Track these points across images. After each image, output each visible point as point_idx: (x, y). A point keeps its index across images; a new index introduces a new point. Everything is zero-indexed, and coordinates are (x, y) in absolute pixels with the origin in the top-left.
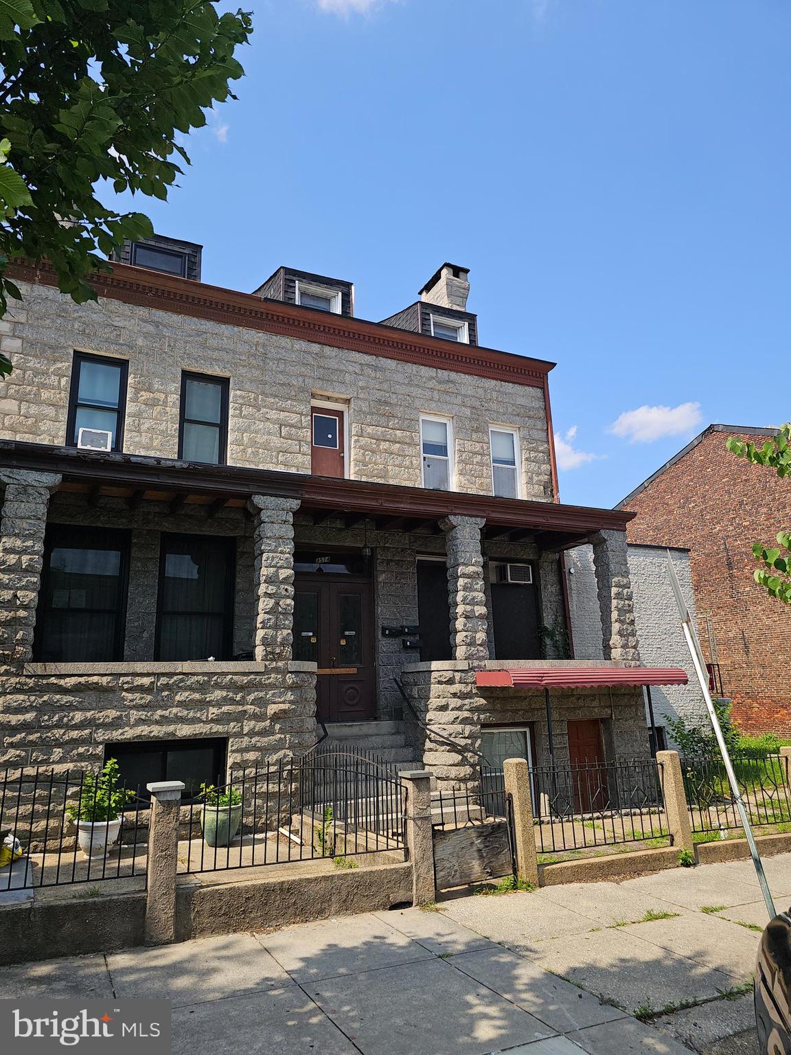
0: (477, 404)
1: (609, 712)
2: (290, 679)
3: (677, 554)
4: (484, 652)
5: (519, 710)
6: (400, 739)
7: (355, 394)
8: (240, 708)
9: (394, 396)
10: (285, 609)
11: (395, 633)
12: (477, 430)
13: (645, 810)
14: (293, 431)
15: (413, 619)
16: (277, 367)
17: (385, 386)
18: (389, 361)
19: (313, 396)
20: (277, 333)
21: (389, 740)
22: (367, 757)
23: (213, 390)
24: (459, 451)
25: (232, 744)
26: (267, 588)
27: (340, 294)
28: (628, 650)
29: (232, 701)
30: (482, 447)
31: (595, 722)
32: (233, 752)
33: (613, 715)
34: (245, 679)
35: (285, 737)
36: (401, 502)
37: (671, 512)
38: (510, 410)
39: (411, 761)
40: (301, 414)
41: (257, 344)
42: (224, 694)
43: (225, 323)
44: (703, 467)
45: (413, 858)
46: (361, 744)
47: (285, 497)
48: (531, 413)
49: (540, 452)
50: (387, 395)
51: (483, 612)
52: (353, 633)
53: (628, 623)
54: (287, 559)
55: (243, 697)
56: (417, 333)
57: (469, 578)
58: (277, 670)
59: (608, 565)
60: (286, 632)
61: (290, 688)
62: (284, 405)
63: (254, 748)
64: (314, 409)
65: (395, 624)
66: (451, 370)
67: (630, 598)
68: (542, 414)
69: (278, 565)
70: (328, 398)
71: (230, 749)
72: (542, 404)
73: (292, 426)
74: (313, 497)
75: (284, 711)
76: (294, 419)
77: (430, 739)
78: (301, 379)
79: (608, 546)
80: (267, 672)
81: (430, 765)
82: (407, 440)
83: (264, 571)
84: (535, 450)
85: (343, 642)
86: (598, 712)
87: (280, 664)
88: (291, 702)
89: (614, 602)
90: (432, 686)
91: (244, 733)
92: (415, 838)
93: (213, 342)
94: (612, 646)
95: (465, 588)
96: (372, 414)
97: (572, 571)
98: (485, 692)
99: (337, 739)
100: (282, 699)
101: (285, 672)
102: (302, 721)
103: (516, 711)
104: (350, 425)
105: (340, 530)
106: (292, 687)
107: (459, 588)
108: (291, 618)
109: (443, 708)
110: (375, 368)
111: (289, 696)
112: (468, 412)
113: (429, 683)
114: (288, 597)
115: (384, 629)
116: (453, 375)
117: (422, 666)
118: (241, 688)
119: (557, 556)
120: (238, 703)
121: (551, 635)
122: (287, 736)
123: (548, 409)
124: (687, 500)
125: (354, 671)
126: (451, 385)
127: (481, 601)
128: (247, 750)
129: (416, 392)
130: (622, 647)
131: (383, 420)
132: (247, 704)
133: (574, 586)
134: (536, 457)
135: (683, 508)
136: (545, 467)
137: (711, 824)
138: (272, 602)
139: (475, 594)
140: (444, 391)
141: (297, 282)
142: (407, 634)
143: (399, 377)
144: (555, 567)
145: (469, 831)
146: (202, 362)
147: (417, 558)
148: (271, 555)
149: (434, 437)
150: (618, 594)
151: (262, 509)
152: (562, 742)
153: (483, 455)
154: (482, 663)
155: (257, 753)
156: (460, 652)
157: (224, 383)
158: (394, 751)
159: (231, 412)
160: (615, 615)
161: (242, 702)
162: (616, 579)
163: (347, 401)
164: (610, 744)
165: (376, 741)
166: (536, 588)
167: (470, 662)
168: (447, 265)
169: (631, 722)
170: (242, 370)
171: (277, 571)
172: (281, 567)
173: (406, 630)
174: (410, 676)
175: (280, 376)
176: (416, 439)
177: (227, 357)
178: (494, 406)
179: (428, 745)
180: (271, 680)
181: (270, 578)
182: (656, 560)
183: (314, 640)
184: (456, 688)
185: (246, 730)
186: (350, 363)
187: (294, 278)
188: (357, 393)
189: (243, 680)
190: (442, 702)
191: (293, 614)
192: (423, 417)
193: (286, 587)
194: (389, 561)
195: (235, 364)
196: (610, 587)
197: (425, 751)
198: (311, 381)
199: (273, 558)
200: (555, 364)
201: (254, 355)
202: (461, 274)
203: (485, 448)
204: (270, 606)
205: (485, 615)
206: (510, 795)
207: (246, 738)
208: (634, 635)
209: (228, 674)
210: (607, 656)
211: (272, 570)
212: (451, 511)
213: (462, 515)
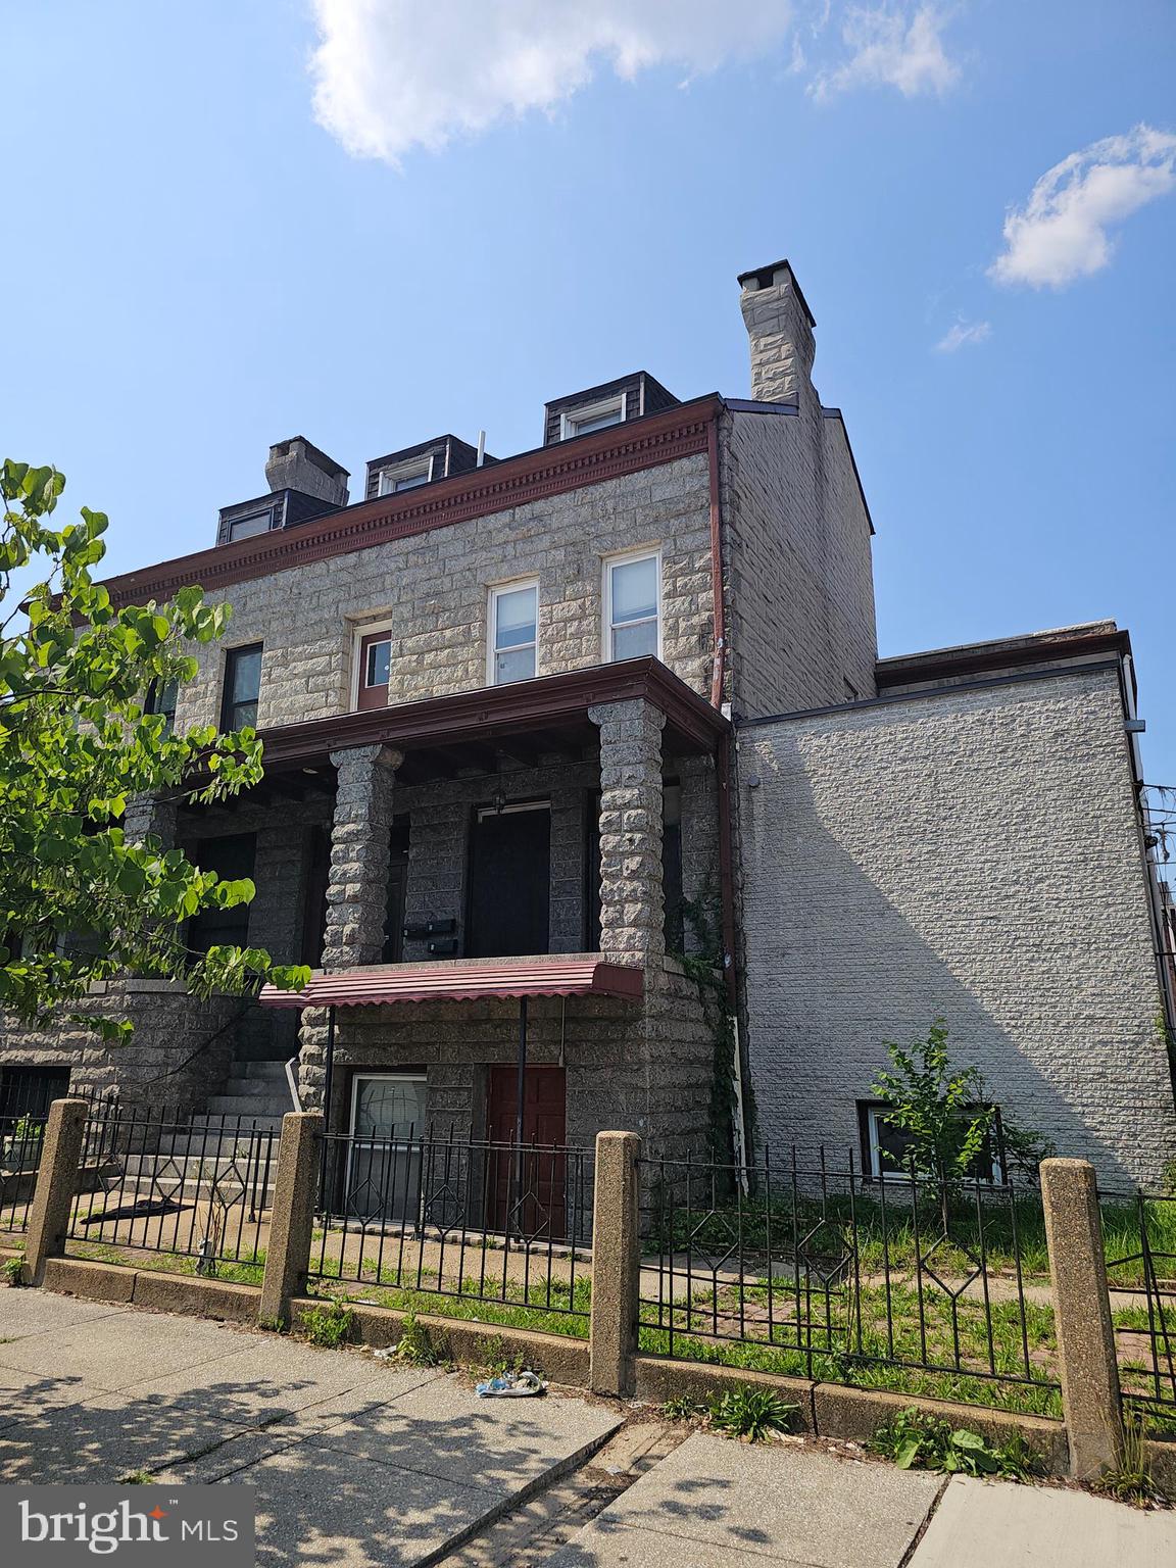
0: (579, 534)
2: (126, 1001)
7: (396, 600)
9: (448, 580)
11: (418, 934)
12: (574, 580)
14: (323, 679)
15: (451, 910)
16: (310, 604)
17: (436, 570)
24: (544, 625)
25: (72, 1075)
27: (431, 459)
30: (582, 606)
32: (72, 1083)
35: (115, 1070)
38: (640, 519)
40: (331, 654)
41: (292, 585)
49: (694, 573)
50: (439, 581)
51: (356, 892)
58: (115, 991)
62: (313, 650)
63: (88, 1080)
64: (367, 639)
65: (423, 921)
66: (537, 500)
68: (706, 498)
70: (375, 618)
71: (70, 1081)
72: (706, 479)
73: (321, 673)
76: (322, 663)
78: (333, 608)
79: (602, 736)
80: (108, 993)
82: (463, 638)
84: (686, 571)
87: (120, 983)
91: (81, 1064)
93: (251, 604)
96: (416, 618)
97: (758, 781)
101: (122, 992)
107: (332, 860)
110: (425, 550)
112: (560, 555)
122: (117, 1069)
126: (535, 523)
127: (355, 876)
128: (82, 1083)
129: (480, 558)
131: (429, 622)
132: (87, 1031)
133: (758, 811)
134: (686, 584)
136: (704, 597)
139: (351, 865)
140: (523, 538)
141: (381, 473)
143: (457, 548)
150: (608, 824)
153: (585, 617)
155: (88, 1088)
157: (258, 648)
159: (261, 681)
161: (84, 1029)
162: (607, 797)
169: (607, 1074)
170: (274, 625)
173: (430, 927)
175: (312, 614)
177: (261, 617)
178: (608, 525)
185: (84, 1059)
186: (393, 559)
187: (379, 470)
188: (399, 598)
189: (87, 1003)
192: (497, 593)
195: (269, 621)
198: (345, 605)
201: (288, 601)
203: (589, 604)
205: (359, 898)
207: (82, 1070)
212: (329, 746)
213: (345, 748)
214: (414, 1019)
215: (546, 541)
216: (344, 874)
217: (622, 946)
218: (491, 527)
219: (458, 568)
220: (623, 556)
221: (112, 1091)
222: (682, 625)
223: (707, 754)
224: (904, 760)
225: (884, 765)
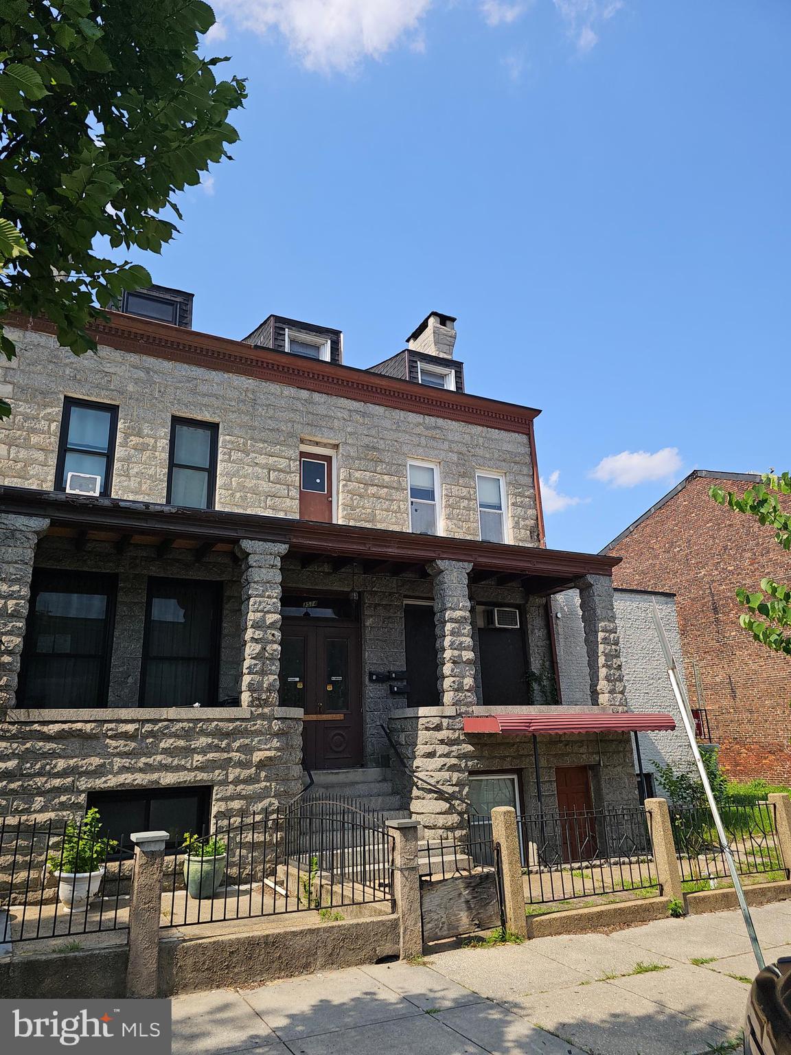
0: (464, 449)
1: (597, 758)
2: (276, 726)
3: (663, 599)
4: (471, 697)
5: (507, 757)
6: (387, 787)
7: (344, 440)
8: (226, 755)
9: (382, 442)
10: (272, 654)
11: (383, 678)
12: (464, 475)
13: (634, 859)
14: (282, 476)
15: (400, 665)
16: (266, 412)
17: (373, 432)
18: (377, 407)
19: (302, 441)
20: (267, 380)
21: (376, 788)
22: (354, 805)
23: (203, 435)
24: (447, 495)
25: (217, 793)
26: (254, 633)
27: (329, 342)
28: (615, 695)
29: (218, 749)
30: (469, 492)
31: (584, 769)
32: (217, 800)
33: (602, 762)
34: (231, 726)
35: (271, 785)
36: (389, 547)
37: (656, 557)
38: (496, 456)
39: (398, 810)
40: (290, 459)
41: (247, 390)
42: (210, 740)
43: (215, 369)
44: (687, 512)
45: (400, 910)
46: (348, 791)
47: (274, 541)
48: (517, 458)
49: (526, 497)
50: (375, 440)
51: (470, 657)
52: (340, 678)
53: (615, 669)
54: (274, 603)
55: (228, 745)
56: (405, 381)
57: (456, 623)
58: (262, 716)
59: (594, 610)
60: (272, 678)
61: (276, 735)
62: (273, 450)
63: (239, 797)
64: (302, 454)
65: (381, 669)
66: (438, 417)
67: (617, 644)
68: (528, 459)
69: (265, 610)
70: (317, 444)
71: (214, 797)
72: (528, 450)
73: (280, 471)
74: (302, 541)
75: (270, 758)
76: (283, 463)
77: (417, 787)
78: (290, 425)
79: (595, 591)
80: (253, 718)
81: (418, 813)
82: (395, 485)
83: (251, 616)
84: (521, 495)
85: (330, 688)
86: (585, 759)
87: (266, 710)
88: (277, 749)
89: (601, 647)
90: (419, 732)
91: (229, 781)
92: (402, 890)
93: (203, 388)
94: (600, 691)
95: (453, 633)
96: (360, 459)
97: (559, 615)
98: (473, 738)
99: (323, 787)
100: (268, 746)
101: (271, 718)
102: (288, 768)
103: (503, 758)
104: (339, 469)
105: (329, 574)
106: (278, 734)
107: (447, 633)
108: (278, 663)
109: (431, 755)
110: (364, 415)
111: (276, 743)
112: (455, 457)
113: (416, 729)
114: (275, 642)
115: (371, 674)
116: (440, 422)
117: (409, 712)
118: (227, 735)
119: (544, 600)
120: (223, 750)
121: (538, 680)
122: (273, 784)
123: (533, 454)
124: (672, 544)
125: (340, 717)
126: (438, 431)
127: (469, 646)
128: (231, 798)
129: (404, 437)
130: (609, 692)
131: (371, 465)
132: (233, 751)
133: (561, 631)
134: (522, 502)
135: (668, 552)
136: (531, 512)
137: (700, 873)
138: (258, 647)
139: (463, 639)
140: (432, 437)
141: (286, 329)
142: (395, 679)
143: (387, 423)
144: (542, 611)
145: (457, 882)
146: (192, 407)
147: (405, 602)
148: (258, 599)
149: (422, 482)
150: (605, 639)
151: (250, 554)
152: (550, 789)
153: (469, 499)
154: (470, 709)
155: (242, 801)
156: (448, 697)
157: (213, 428)
158: (380, 799)
159: (220, 457)
160: (601, 660)
161: (228, 749)
162: (602, 624)
163: (336, 447)
164: (599, 789)
165: (362, 789)
166: (523, 633)
167: (458, 707)
168: (434, 314)
169: (619, 769)
170: (232, 416)
171: (264, 615)
172: (269, 612)
173: (394, 675)
174: (397, 722)
175: (269, 421)
176: (404, 484)
177: (216, 403)
178: (480, 452)
179: (415, 792)
180: (257, 726)
181: (257, 623)
182: (643, 605)
183: (300, 686)
184: (443, 734)
185: (231, 778)
186: (339, 410)
187: (284, 326)
188: (346, 439)
189: (229, 727)
190: (429, 748)
191: (279, 659)
192: (410, 462)
193: (273, 632)
194: (376, 605)
195: (225, 410)
196: (596, 632)
197: (412, 799)
198: (300, 426)
199: (260, 602)
200: (540, 411)
201: (243, 401)
202: (448, 323)
203: (472, 493)
204: (257, 651)
205: (473, 660)
206: (498, 844)
207: (231, 786)
208: (621, 680)
209: (214, 720)
210: (595, 702)
211: (259, 615)
212: (439, 555)
213: (449, 559)
215: (446, 446)
216: (461, 643)
217: (617, 703)
218: (410, 420)
219: (390, 438)
220: (492, 473)
221: (271, 804)
222: (522, 523)
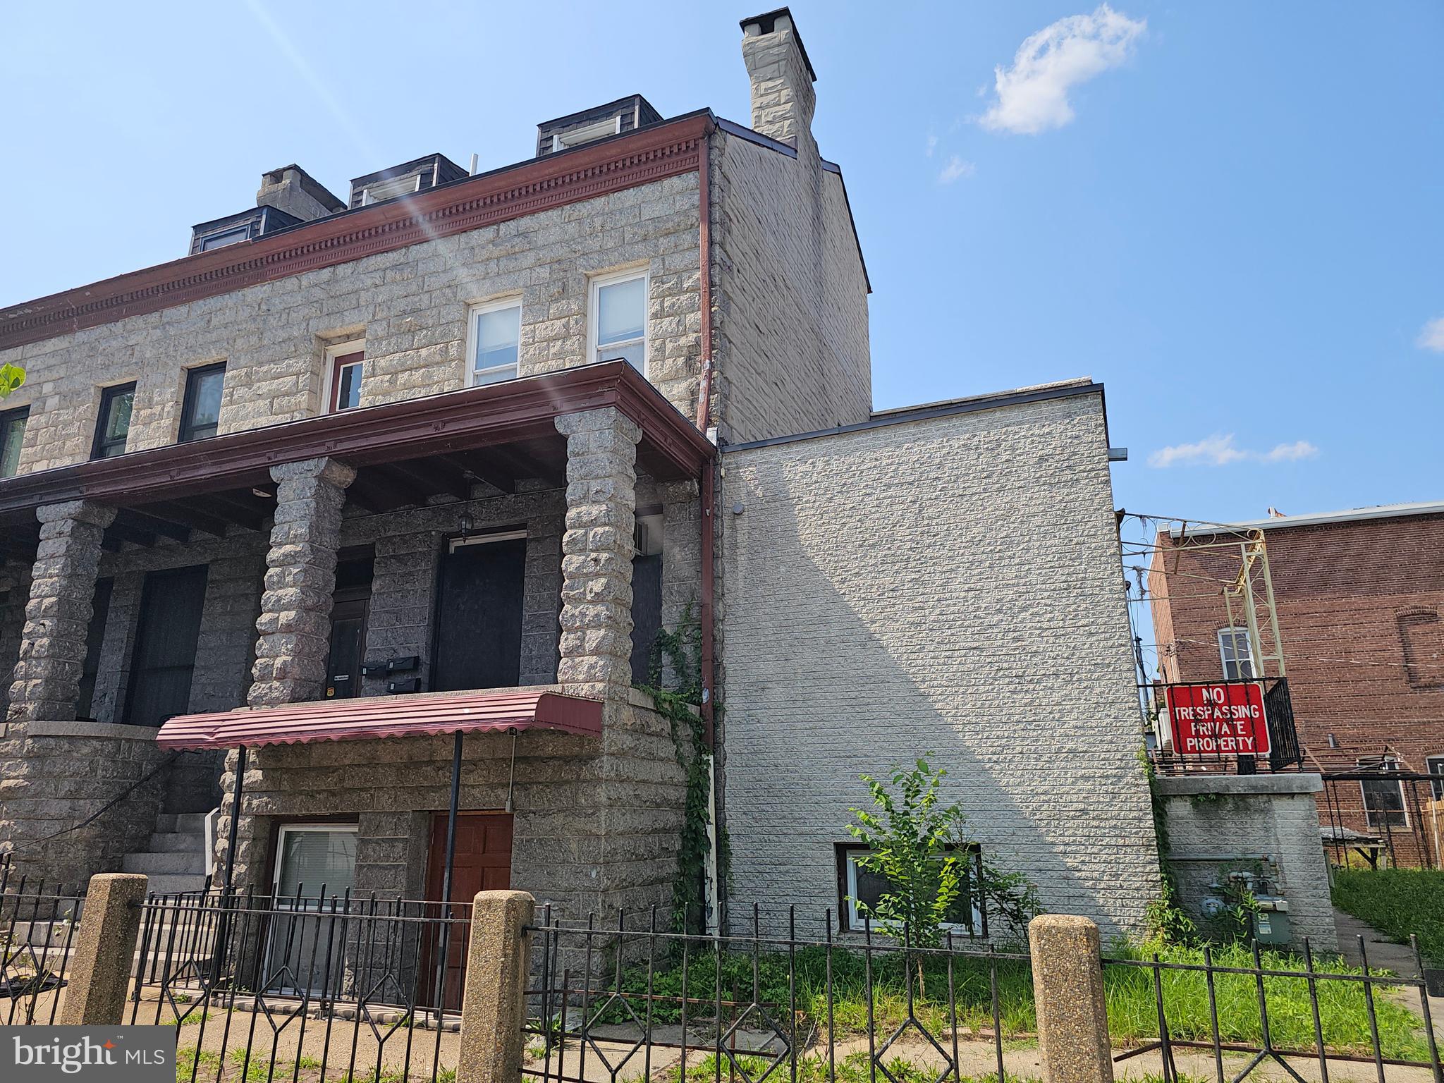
0: (564, 251)
2: (26, 745)
7: (370, 317)
9: (426, 297)
11: (376, 672)
12: (559, 298)
14: (287, 400)
15: (415, 646)
16: (279, 321)
17: (415, 287)
24: (524, 344)
33: (511, 804)
35: (9, 824)
38: (628, 237)
40: (299, 374)
41: (261, 302)
47: (66, 500)
49: (686, 292)
50: (417, 299)
62: (279, 370)
65: (385, 658)
66: (524, 215)
68: (695, 217)
69: (43, 594)
72: (697, 198)
73: (286, 394)
74: (96, 491)
75: (11, 789)
76: (288, 383)
78: (304, 325)
87: (21, 726)
88: (25, 777)
96: (390, 337)
97: (740, 509)
106: (29, 757)
108: (46, 665)
111: (25, 769)
115: (363, 668)
116: (527, 222)
121: (673, 644)
122: (12, 824)
126: (519, 241)
131: (405, 341)
134: (673, 305)
138: (26, 645)
139: (284, 591)
140: (507, 256)
142: (395, 672)
146: (200, 351)
148: (39, 582)
151: (43, 524)
157: (221, 368)
159: (222, 402)
170: (239, 344)
171: (41, 600)
172: (46, 596)
173: (391, 665)
175: (280, 333)
177: (226, 334)
178: (595, 244)
181: (31, 613)
186: (370, 275)
187: (365, 188)
188: (374, 316)
192: (478, 311)
194: (389, 559)
195: (233, 339)
198: (315, 322)
199: (40, 585)
200: (709, 108)
204: (24, 649)
211: (36, 601)
212: (269, 459)
214: (347, 762)
215: (530, 258)
216: (279, 600)
218: (473, 243)
219: (437, 285)
222: (669, 346)
223: (690, 479)
224: (889, 486)
225: (869, 491)
